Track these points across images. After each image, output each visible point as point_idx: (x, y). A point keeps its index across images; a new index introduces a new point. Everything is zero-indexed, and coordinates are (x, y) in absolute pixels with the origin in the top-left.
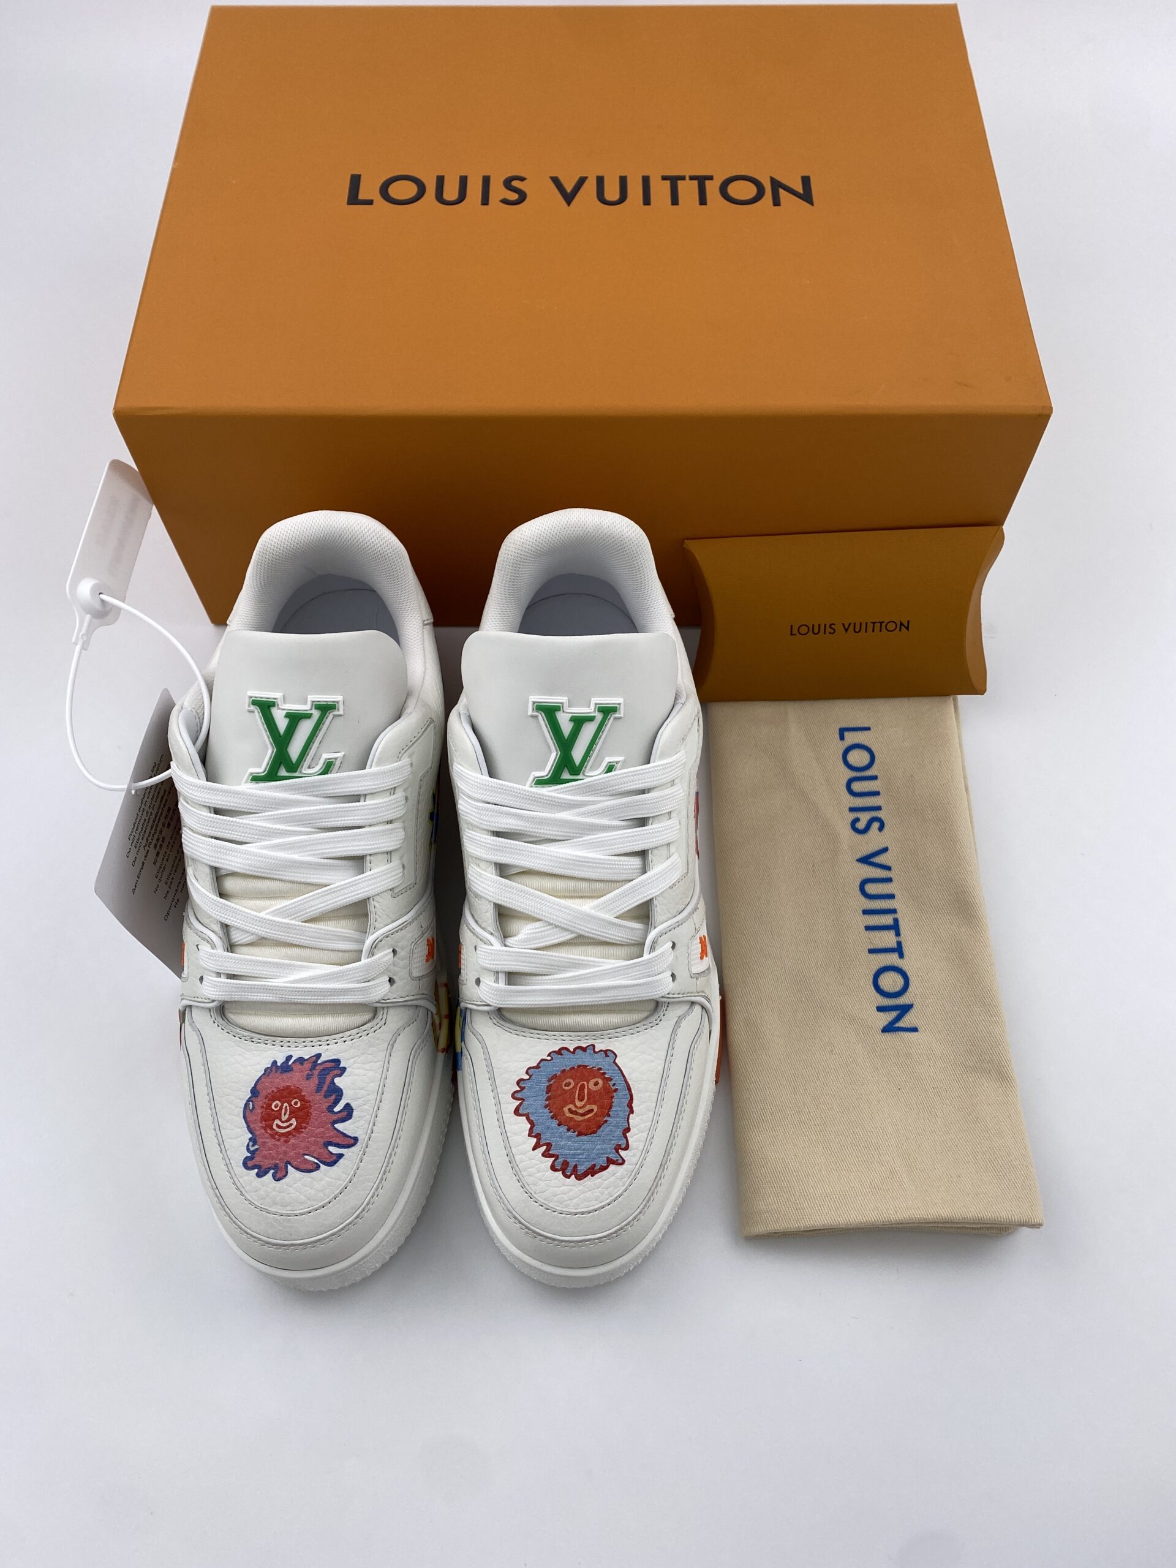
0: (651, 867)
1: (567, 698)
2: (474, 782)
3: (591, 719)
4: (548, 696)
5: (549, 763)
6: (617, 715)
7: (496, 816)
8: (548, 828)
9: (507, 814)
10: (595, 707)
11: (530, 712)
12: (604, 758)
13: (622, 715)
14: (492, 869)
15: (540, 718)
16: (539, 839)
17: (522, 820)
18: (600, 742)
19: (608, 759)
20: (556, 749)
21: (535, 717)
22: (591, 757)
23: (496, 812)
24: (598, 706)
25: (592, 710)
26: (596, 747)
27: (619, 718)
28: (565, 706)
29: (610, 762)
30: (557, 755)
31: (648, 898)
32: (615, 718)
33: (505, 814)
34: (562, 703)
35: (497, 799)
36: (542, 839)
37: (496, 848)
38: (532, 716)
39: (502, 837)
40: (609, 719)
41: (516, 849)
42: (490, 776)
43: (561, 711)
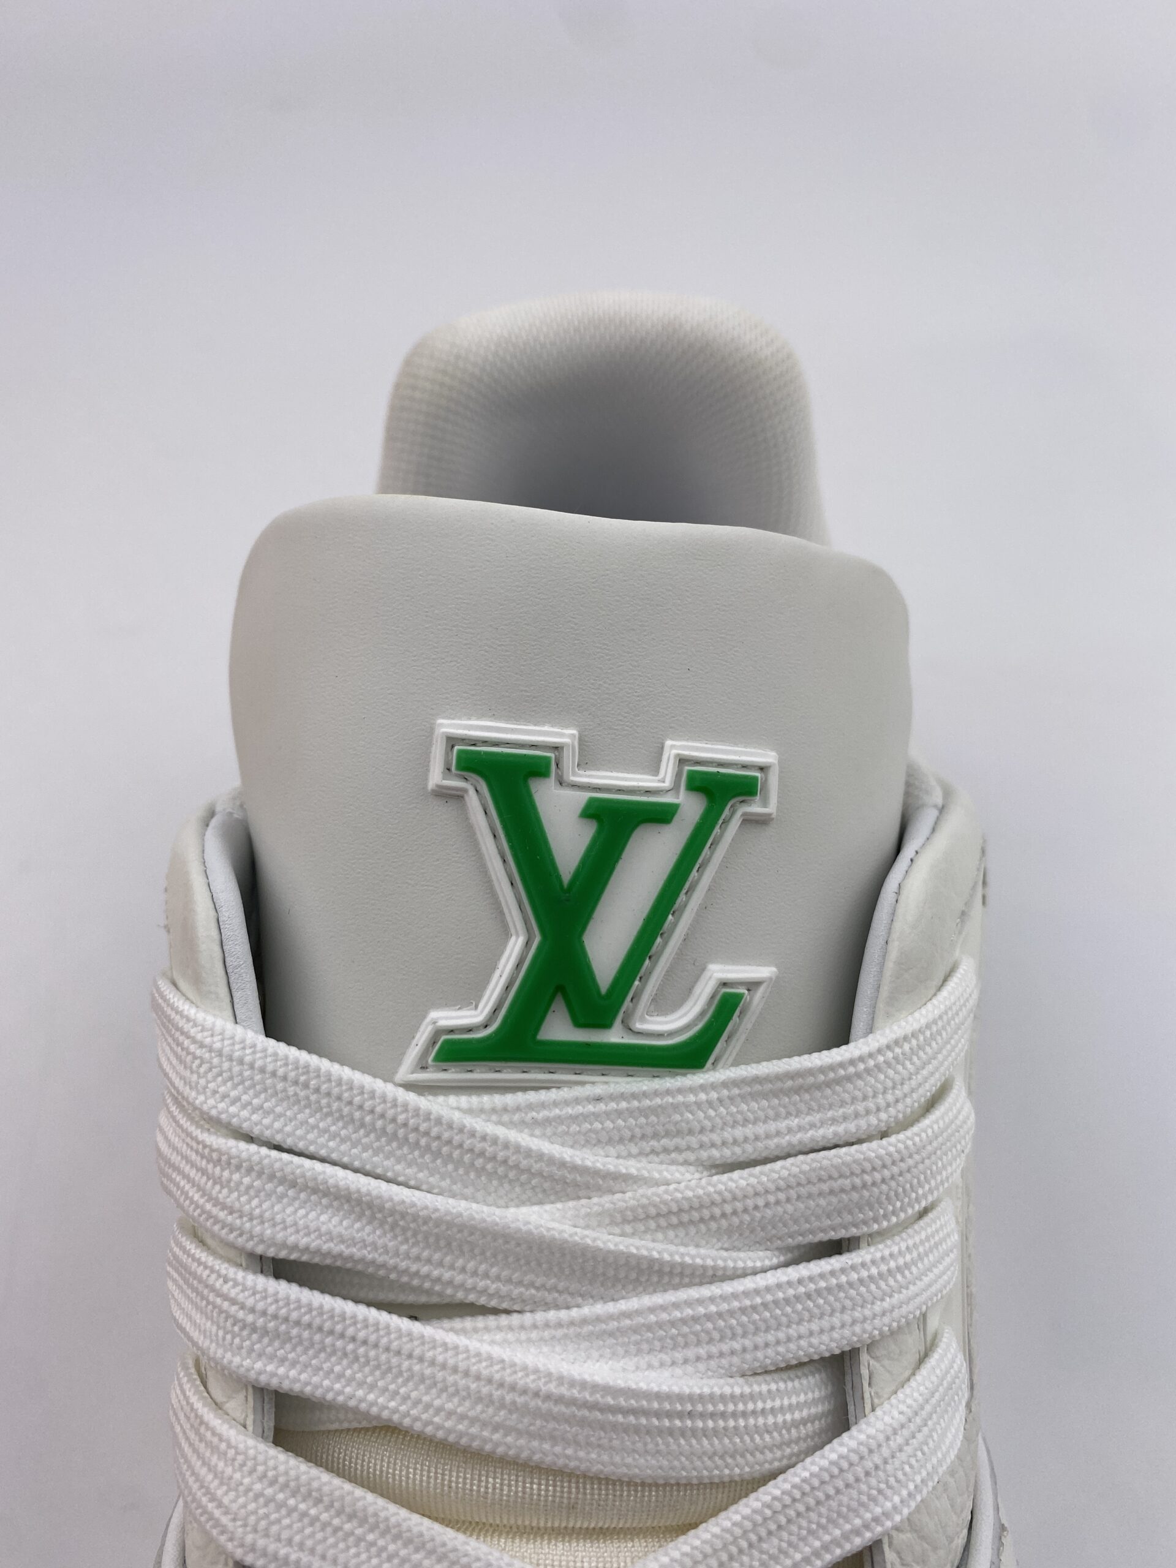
0: (868, 1407)
1: (575, 732)
2: (202, 1046)
3: (661, 815)
4: (508, 719)
5: (497, 973)
6: (755, 808)
7: (269, 1196)
8: (471, 1265)
9: (315, 1191)
10: (678, 775)
11: (436, 777)
12: (703, 969)
13: (771, 809)
14: (240, 1405)
15: (473, 801)
16: (423, 1299)
17: (372, 1218)
18: (692, 905)
19: (719, 971)
20: (526, 921)
21: (455, 797)
22: (655, 959)
23: (272, 1177)
24: (687, 768)
25: (667, 784)
26: (675, 925)
27: (762, 821)
28: (569, 760)
29: (725, 984)
30: (528, 944)
31: (858, 1543)
32: (751, 821)
33: (305, 1188)
34: (557, 748)
35: (277, 1125)
36: (435, 1300)
37: (260, 1322)
38: (444, 795)
39: (290, 1280)
40: (726, 822)
41: (342, 1336)
42: (270, 1031)
43: (552, 780)
